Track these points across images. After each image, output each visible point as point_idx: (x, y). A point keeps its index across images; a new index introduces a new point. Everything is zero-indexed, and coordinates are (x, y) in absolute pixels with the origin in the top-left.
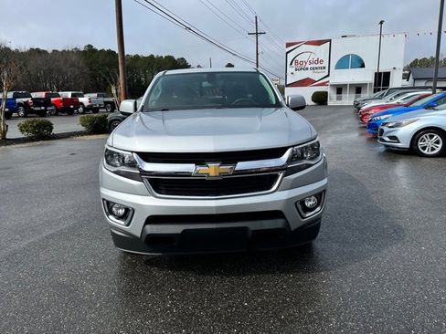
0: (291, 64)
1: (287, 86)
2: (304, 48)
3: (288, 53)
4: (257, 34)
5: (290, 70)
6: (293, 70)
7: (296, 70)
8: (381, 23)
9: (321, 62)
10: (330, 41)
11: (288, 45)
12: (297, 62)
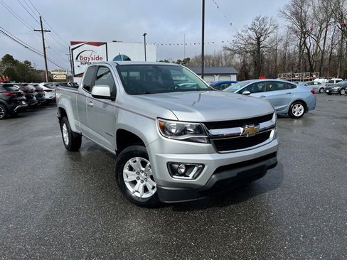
0: (77, 59)
1: (75, 76)
2: (86, 47)
3: (73, 49)
4: (42, 31)
5: (76, 63)
6: (79, 64)
7: (81, 63)
8: (145, 35)
9: (101, 59)
10: (106, 43)
11: (73, 43)
12: (81, 57)
